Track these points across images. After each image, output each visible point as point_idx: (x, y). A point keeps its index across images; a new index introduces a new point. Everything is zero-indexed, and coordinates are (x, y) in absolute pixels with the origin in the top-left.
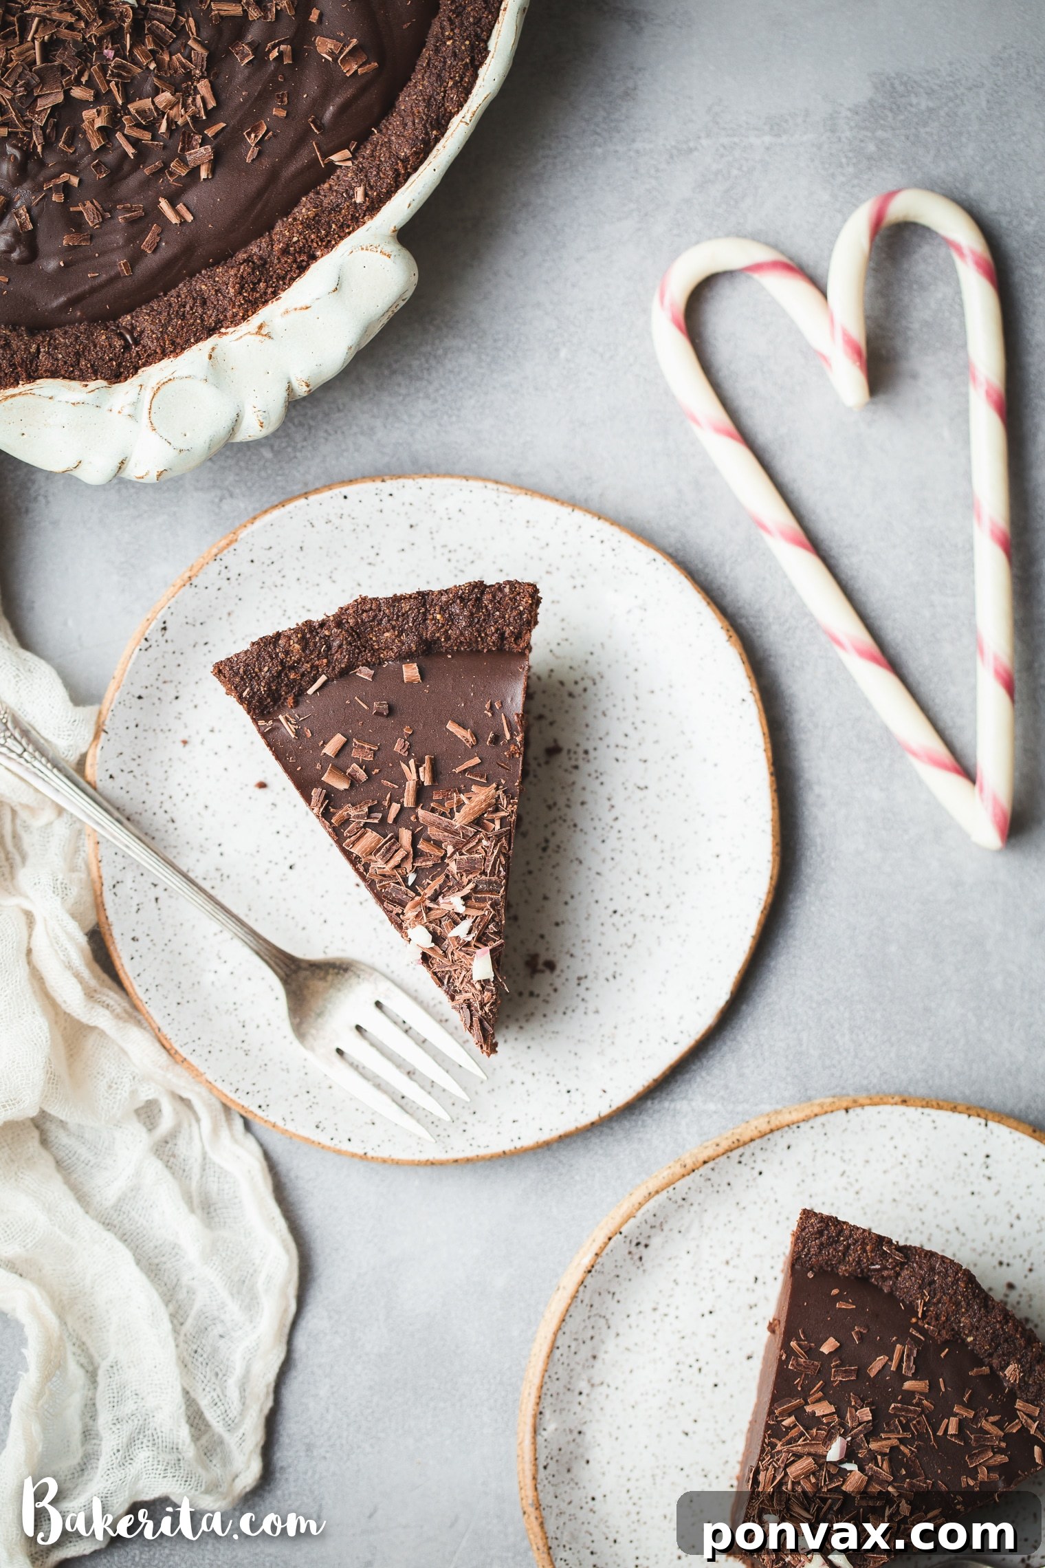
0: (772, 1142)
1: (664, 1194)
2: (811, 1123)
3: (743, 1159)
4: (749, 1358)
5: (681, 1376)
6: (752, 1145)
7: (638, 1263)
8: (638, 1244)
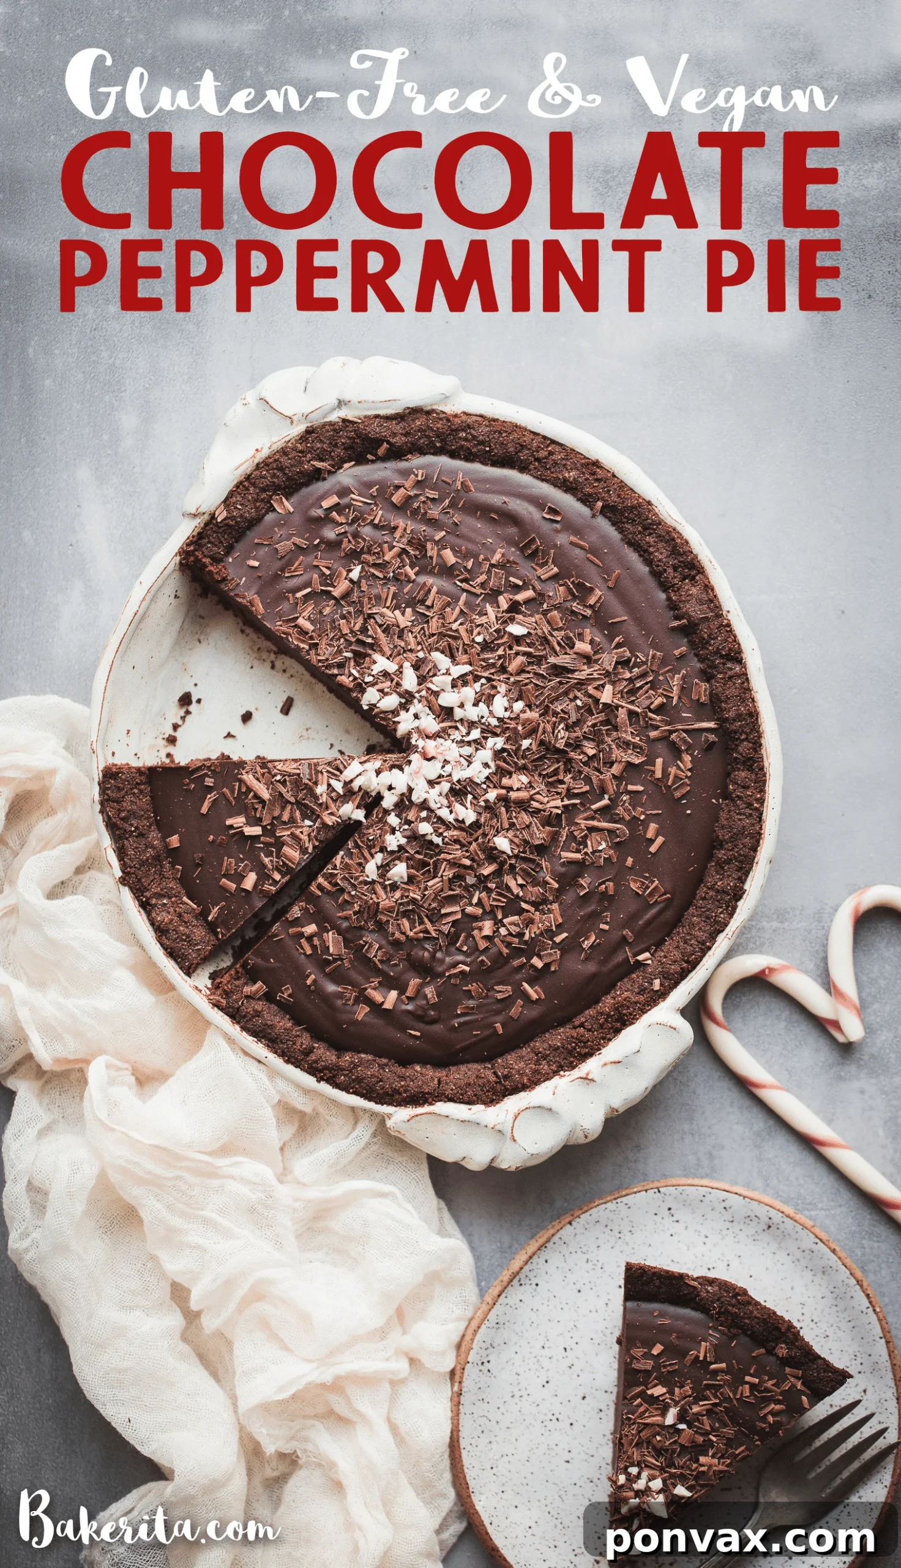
0: (535, 1264)
1: (483, 1327)
2: (552, 1241)
3: (522, 1282)
4: (584, 1398)
5: (548, 1428)
6: (523, 1271)
7: (489, 1374)
8: (483, 1363)
